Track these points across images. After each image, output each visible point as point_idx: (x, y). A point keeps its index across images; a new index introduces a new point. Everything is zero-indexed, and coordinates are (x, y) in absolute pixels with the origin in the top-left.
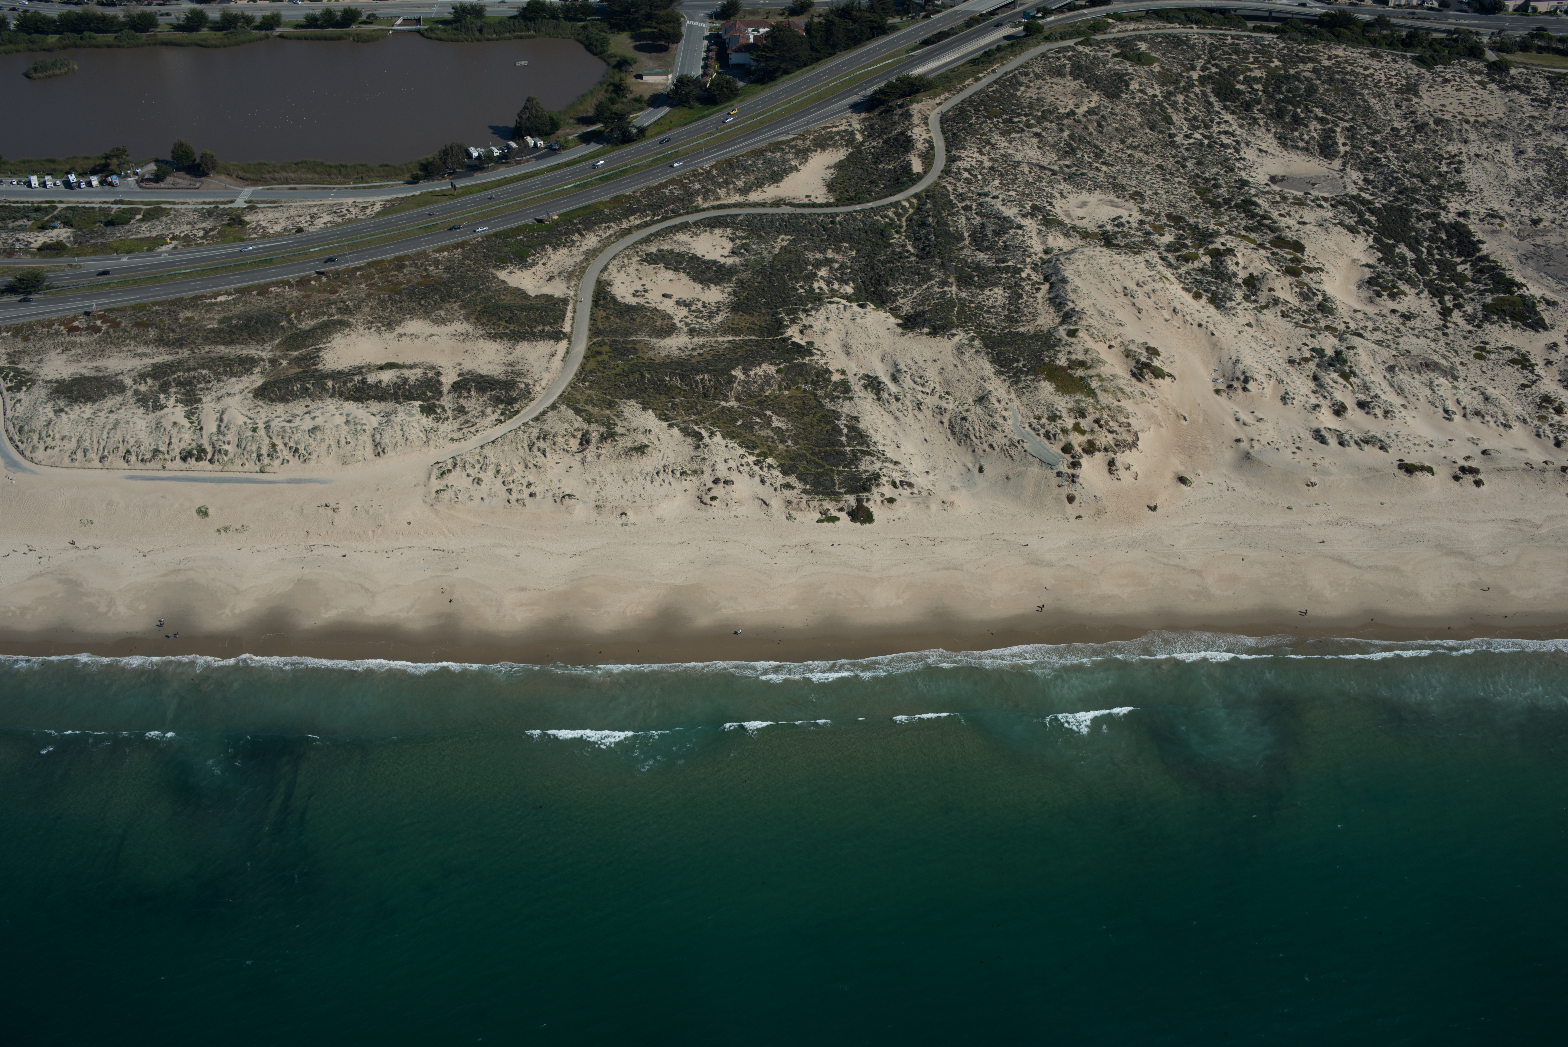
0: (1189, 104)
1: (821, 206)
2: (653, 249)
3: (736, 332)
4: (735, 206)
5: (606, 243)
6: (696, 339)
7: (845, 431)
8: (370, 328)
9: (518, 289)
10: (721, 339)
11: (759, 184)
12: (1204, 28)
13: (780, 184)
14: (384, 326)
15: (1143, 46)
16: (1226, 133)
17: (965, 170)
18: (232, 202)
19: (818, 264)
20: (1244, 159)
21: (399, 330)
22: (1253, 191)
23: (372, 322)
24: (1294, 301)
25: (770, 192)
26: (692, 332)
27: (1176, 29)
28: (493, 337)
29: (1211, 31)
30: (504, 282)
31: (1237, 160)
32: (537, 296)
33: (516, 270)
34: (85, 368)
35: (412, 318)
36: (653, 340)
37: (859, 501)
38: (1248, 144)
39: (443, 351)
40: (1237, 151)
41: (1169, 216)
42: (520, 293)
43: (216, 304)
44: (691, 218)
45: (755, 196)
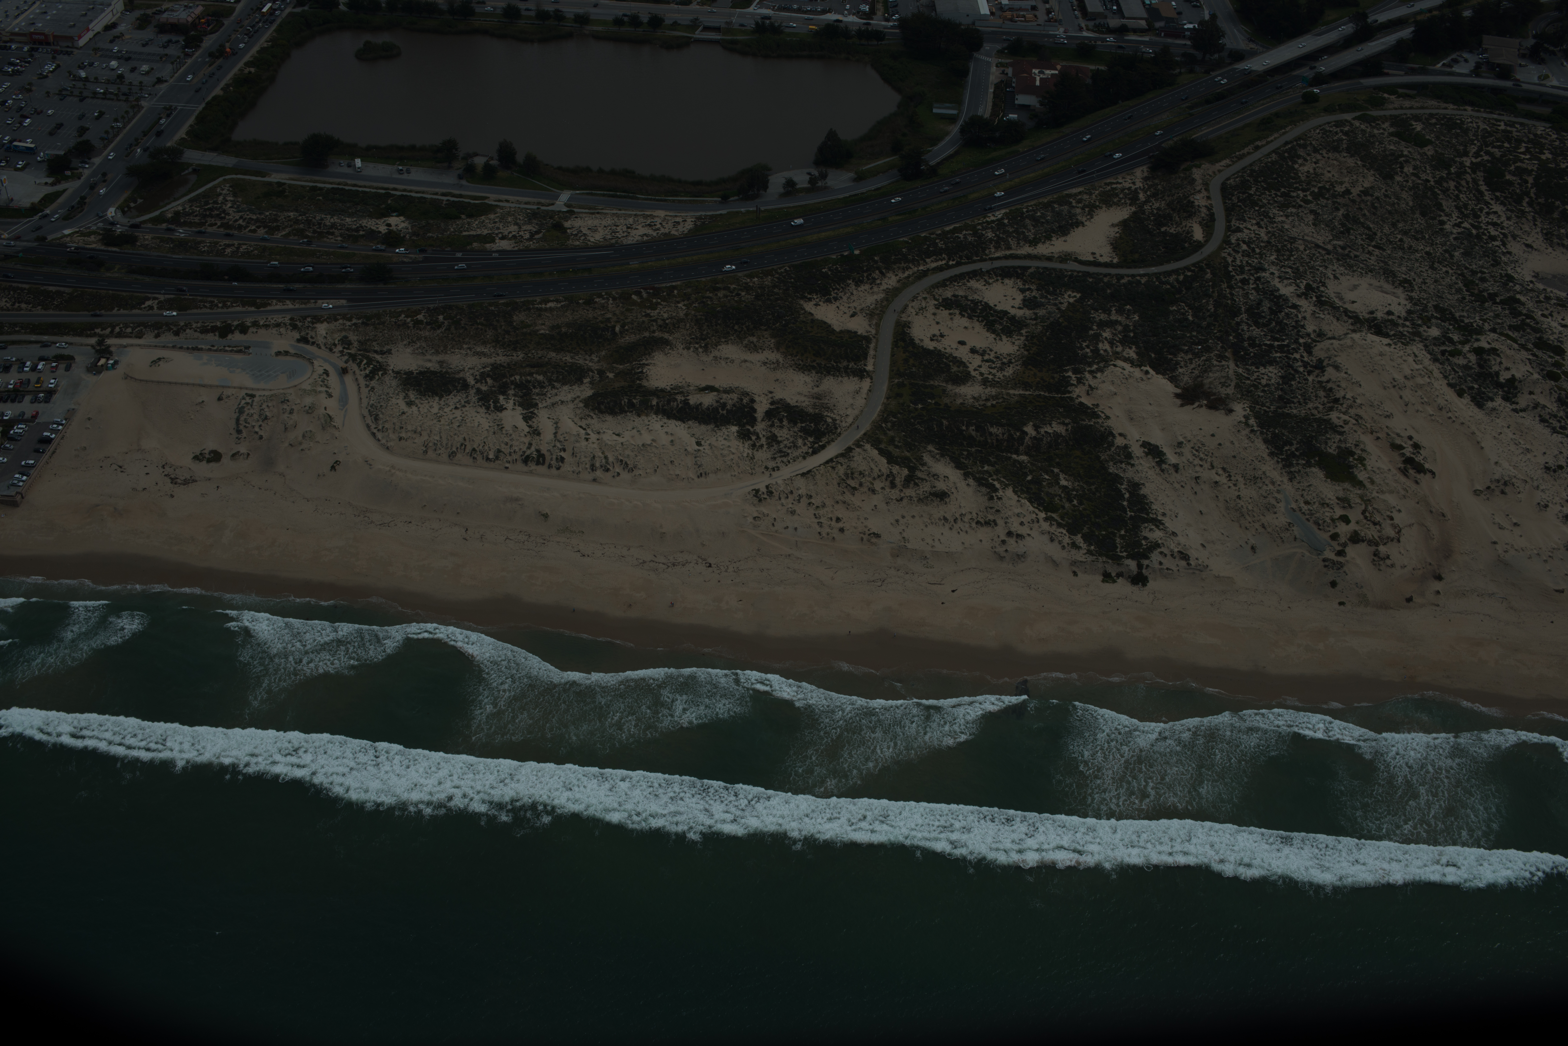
0: (1460, 191)
1: (1106, 265)
2: (948, 293)
3: (1026, 386)
4: (1025, 257)
5: (905, 284)
6: (989, 390)
7: (1127, 496)
8: (688, 349)
9: (824, 323)
10: (1012, 392)
11: (1048, 236)
12: (1478, 111)
13: (1068, 238)
14: (701, 347)
15: (1418, 127)
16: (1494, 224)
17: (1244, 242)
18: (553, 204)
19: (1102, 325)
20: (1510, 253)
21: (716, 353)
22: (1518, 288)
23: (690, 343)
24: (1553, 407)
25: (1057, 246)
26: (985, 382)
27: (1450, 110)
28: (804, 368)
29: (1484, 115)
30: (810, 314)
31: (1504, 254)
32: (841, 332)
33: (821, 303)
34: (431, 363)
35: (727, 342)
36: (950, 387)
37: (1140, 566)
38: (1514, 237)
39: (755, 378)
40: (1504, 244)
41: (1436, 307)
42: (824, 326)
43: (546, 310)
44: (985, 266)
45: (1043, 249)
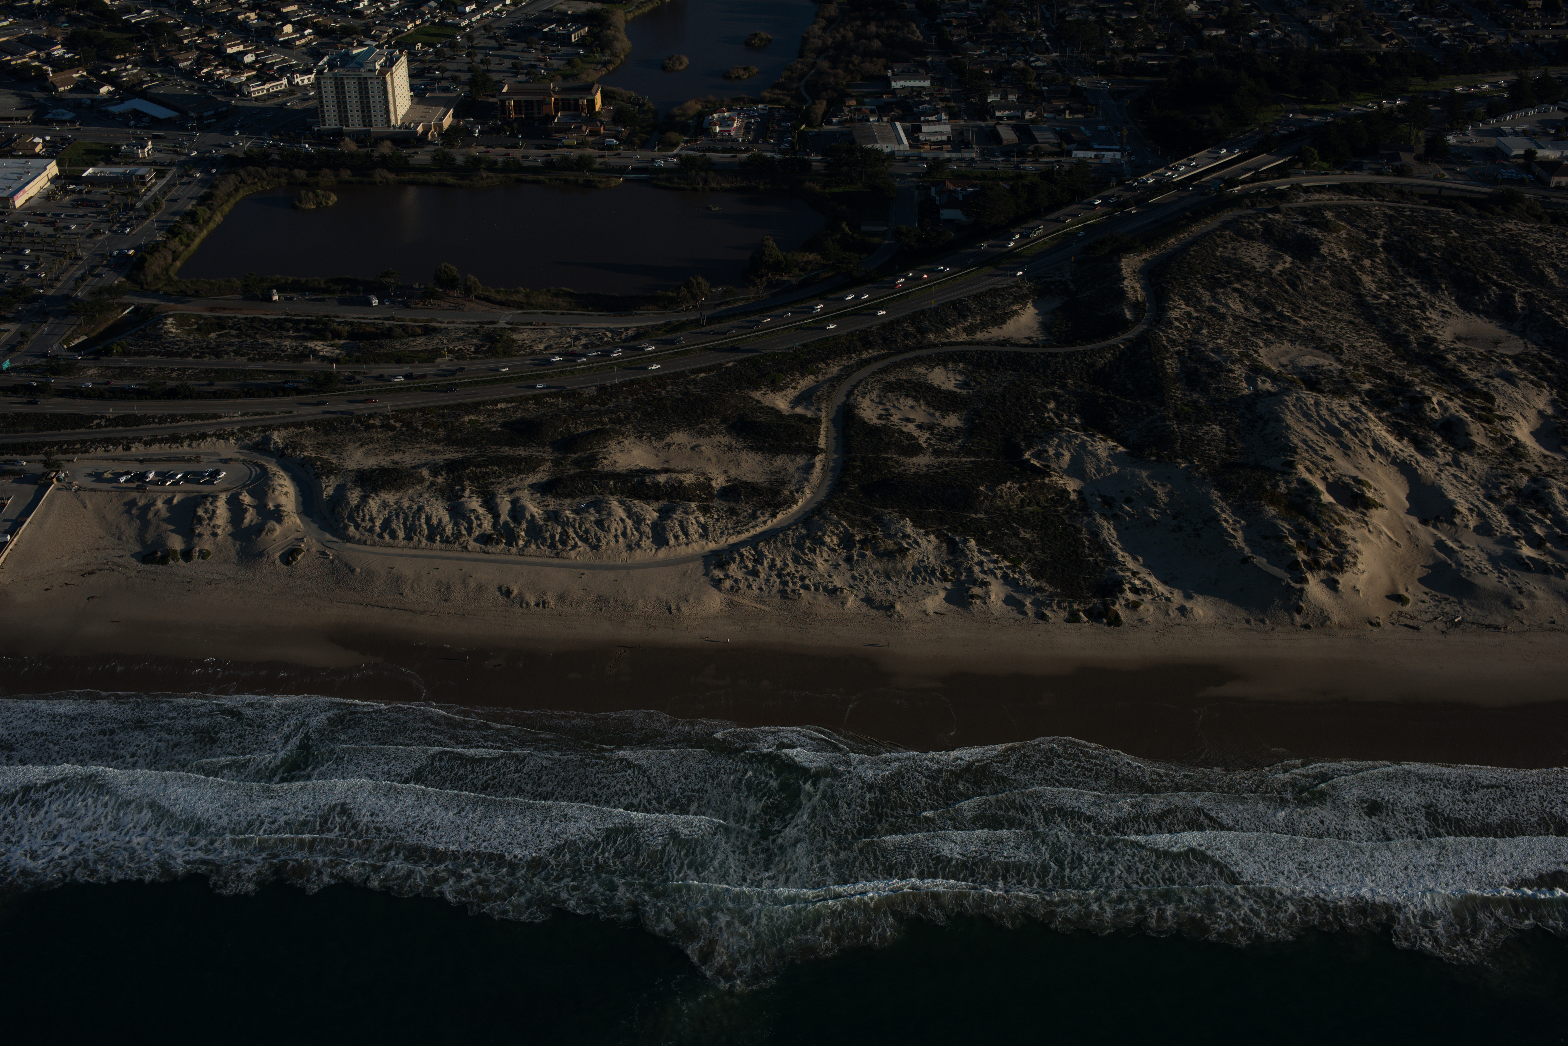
0: (1376, 268)
1: (1038, 346)
2: (892, 378)
3: (976, 454)
4: (963, 343)
5: (848, 371)
6: (941, 459)
8: (641, 437)
9: (773, 408)
10: (963, 460)
11: (984, 326)
12: (1383, 201)
13: (1004, 326)
17: (1176, 319)
18: (495, 322)
19: (1046, 398)
20: (1430, 319)
21: (667, 440)
22: (1442, 347)
23: (642, 432)
24: (1489, 446)
25: (995, 333)
26: (936, 453)
27: (1357, 201)
28: (754, 449)
29: (1389, 204)
30: (758, 402)
31: (1424, 319)
32: (790, 416)
33: (769, 392)
35: (678, 430)
36: (902, 458)
37: (1106, 604)
38: (1432, 305)
39: (709, 460)
40: (1423, 311)
41: (1367, 367)
42: (774, 412)
43: (497, 410)
44: (927, 353)
45: (980, 336)
